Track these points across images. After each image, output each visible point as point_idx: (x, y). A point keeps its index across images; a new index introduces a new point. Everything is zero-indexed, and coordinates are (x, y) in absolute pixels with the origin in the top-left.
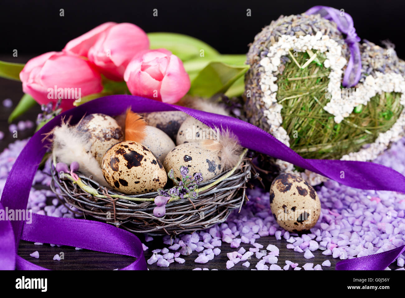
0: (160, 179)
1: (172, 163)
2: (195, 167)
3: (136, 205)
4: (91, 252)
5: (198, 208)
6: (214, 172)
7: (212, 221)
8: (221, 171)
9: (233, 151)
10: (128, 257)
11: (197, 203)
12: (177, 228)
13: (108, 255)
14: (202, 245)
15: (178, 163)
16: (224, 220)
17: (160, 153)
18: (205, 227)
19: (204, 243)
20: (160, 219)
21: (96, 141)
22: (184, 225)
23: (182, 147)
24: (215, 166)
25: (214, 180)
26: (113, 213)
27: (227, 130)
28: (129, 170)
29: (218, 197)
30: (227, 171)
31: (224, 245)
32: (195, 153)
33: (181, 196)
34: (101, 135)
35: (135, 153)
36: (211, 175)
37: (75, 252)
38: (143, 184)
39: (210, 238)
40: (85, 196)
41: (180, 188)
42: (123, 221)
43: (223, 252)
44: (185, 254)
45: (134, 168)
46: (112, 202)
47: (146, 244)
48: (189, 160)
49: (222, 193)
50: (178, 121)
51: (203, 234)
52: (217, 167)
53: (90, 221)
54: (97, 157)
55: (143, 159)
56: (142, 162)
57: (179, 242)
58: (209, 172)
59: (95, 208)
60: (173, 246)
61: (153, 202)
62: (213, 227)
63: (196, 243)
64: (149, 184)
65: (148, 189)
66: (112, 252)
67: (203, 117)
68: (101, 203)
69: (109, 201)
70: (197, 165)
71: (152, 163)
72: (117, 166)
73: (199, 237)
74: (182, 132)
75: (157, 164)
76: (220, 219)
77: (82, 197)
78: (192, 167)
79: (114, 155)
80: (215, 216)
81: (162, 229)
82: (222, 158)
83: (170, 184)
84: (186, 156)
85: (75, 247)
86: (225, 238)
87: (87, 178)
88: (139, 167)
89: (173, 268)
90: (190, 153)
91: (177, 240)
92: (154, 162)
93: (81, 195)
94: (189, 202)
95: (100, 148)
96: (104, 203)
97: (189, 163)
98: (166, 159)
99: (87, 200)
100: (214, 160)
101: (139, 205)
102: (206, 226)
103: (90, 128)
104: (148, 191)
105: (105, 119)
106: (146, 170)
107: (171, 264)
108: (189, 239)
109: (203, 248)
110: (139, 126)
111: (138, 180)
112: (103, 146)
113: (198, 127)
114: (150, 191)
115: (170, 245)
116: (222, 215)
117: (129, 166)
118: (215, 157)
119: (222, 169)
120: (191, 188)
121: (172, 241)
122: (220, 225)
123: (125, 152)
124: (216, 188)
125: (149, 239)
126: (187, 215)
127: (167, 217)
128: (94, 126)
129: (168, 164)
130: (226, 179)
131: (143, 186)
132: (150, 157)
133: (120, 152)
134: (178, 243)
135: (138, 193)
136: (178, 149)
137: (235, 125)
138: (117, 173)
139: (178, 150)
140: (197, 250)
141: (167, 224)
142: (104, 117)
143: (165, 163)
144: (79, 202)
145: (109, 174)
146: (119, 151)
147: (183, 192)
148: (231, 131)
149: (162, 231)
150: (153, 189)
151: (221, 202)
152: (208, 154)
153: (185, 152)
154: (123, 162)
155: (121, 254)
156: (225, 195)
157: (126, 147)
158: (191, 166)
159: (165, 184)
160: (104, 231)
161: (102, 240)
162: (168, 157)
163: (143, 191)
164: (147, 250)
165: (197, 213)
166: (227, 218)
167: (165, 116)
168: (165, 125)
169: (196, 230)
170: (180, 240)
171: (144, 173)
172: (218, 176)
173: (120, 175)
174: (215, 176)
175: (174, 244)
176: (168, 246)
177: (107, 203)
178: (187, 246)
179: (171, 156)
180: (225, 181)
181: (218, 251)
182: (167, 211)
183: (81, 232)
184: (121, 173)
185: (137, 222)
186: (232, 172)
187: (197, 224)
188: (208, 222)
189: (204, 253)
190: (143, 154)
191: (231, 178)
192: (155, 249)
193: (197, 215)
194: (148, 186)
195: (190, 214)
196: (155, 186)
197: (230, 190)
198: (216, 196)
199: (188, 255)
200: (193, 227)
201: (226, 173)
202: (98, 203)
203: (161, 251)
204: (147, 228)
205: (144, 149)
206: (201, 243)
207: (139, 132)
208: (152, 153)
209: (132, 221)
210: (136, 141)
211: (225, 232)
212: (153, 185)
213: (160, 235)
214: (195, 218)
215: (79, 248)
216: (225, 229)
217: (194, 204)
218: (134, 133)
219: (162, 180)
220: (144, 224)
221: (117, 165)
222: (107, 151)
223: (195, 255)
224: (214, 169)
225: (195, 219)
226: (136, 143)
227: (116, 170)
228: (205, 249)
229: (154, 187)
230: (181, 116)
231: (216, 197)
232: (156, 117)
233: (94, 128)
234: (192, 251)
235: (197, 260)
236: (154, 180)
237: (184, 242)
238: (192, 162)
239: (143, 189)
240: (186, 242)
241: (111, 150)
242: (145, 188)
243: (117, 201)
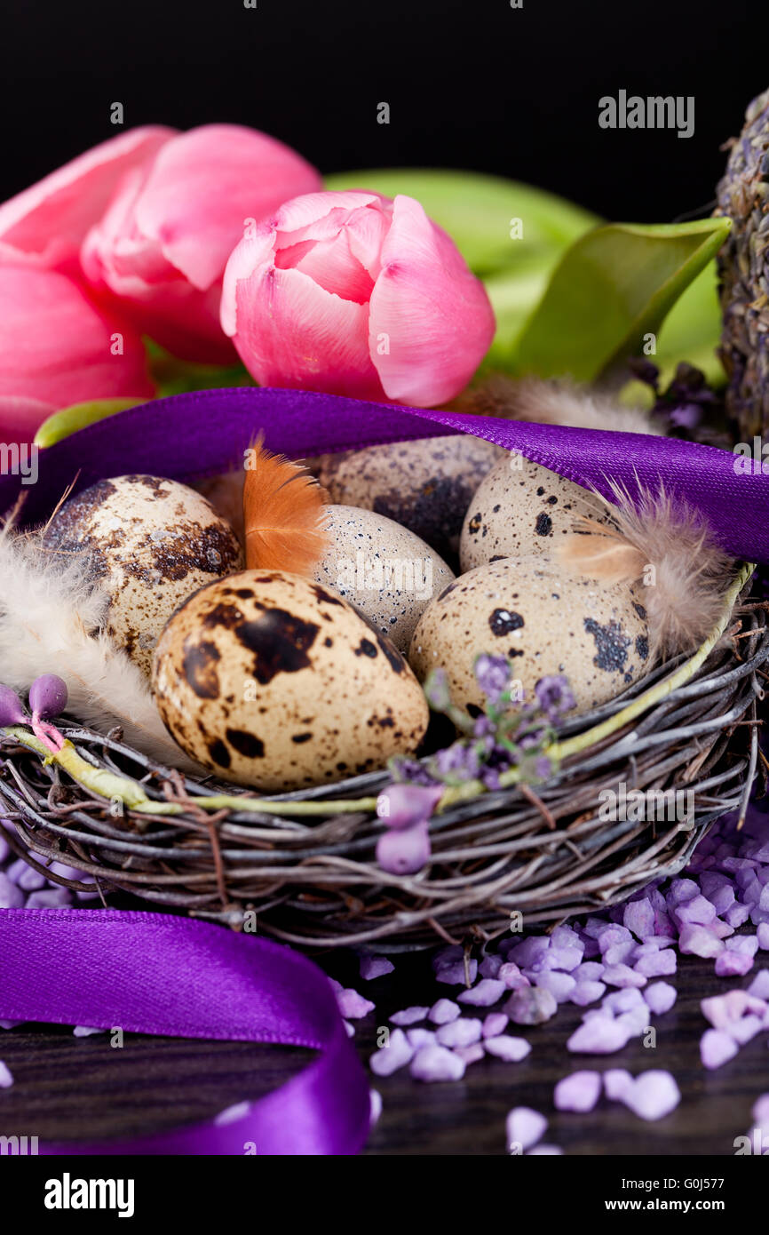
0: (395, 715)
1: (442, 645)
2: (537, 653)
3: (302, 833)
4: (139, 1041)
5: (563, 823)
6: (622, 671)
7: (632, 874)
8: (651, 661)
9: (693, 575)
10: (290, 1049)
11: (557, 802)
12: (486, 916)
13: (208, 1048)
14: (596, 976)
15: (467, 643)
16: (677, 865)
17: (390, 610)
18: (601, 899)
19: (606, 964)
20: (408, 884)
21: (126, 583)
22: (512, 899)
23: (479, 578)
24: (623, 645)
25: (624, 700)
26: (213, 871)
27: (662, 494)
28: (263, 690)
29: (647, 773)
30: (675, 660)
31: (690, 968)
32: (535, 595)
33: (490, 780)
34: (147, 559)
35: (282, 616)
36: (609, 681)
37: (75, 1046)
38: (328, 743)
39: (628, 943)
40: (96, 812)
41: (482, 746)
42: (257, 902)
43: (685, 999)
44: (528, 1020)
45: (282, 680)
46: (204, 829)
47: (366, 991)
48: (513, 629)
49: (664, 755)
50: (460, 477)
51: (597, 931)
52: (631, 649)
53: (125, 915)
54: (138, 650)
55: (320, 639)
56: (317, 651)
57: (498, 969)
58: (599, 670)
59: (140, 859)
60: (475, 990)
61: (372, 814)
62: (638, 897)
63: (570, 969)
64: (353, 741)
65: (351, 763)
66: (225, 1036)
67: (556, 450)
68: (162, 834)
69: (192, 826)
70: (549, 644)
71: (358, 652)
72: (212, 679)
73: (581, 944)
74: (478, 518)
75: (381, 656)
76: (661, 863)
77: (82, 816)
78: (528, 654)
79: (198, 635)
80: (643, 850)
81: (424, 923)
82: (651, 608)
83: (440, 732)
84: (497, 612)
85: (74, 1027)
86: (688, 938)
87: (99, 740)
88: (304, 674)
89: (479, 1080)
90: (516, 600)
91: (493, 963)
92: (366, 649)
93: (77, 810)
94: (523, 803)
95: (145, 611)
96: (172, 833)
97: (515, 638)
98: (417, 633)
99: (103, 827)
100: (617, 621)
101: (317, 833)
102: (606, 895)
103: (97, 534)
104: (353, 770)
105: (159, 494)
106: (334, 686)
107: (471, 1067)
108: (542, 953)
109: (601, 988)
110: (297, 510)
111: (303, 729)
112: (156, 602)
113: (541, 492)
114: (362, 769)
115: (462, 988)
116: (669, 844)
117: (263, 674)
118: (620, 607)
119: (652, 653)
120: (528, 743)
121: (470, 969)
122: (665, 885)
123: (243, 616)
124: (633, 736)
125: (378, 970)
126: (523, 858)
127: (439, 872)
128: (116, 524)
129: (428, 654)
130: (672, 695)
131: (329, 753)
132: (346, 629)
133: (221, 616)
134: (496, 977)
135: (310, 782)
136: (463, 587)
137: (693, 470)
138: (215, 707)
139: (464, 590)
140: (576, 999)
141: (438, 902)
142: (156, 485)
143: (417, 649)
144: (74, 839)
145: (184, 712)
146: (218, 614)
147: (497, 760)
148: (677, 495)
149: (422, 931)
150: (370, 762)
151: (664, 788)
152: (590, 597)
153: (491, 596)
154: (235, 657)
155: (263, 1042)
156: (672, 762)
157: (245, 594)
158: (521, 653)
159: (419, 736)
160: (184, 952)
161: (182, 987)
162: (426, 623)
163: (329, 774)
164: (369, 1013)
165: (562, 846)
166: (690, 853)
167: (404, 462)
168: (410, 499)
169: (567, 913)
170: (505, 960)
171: (327, 697)
172: (638, 684)
173: (227, 714)
174: (625, 686)
175: (479, 979)
176: (453, 992)
177: (184, 836)
178: (533, 984)
179: (438, 621)
180: (669, 700)
181: (665, 996)
182: (436, 848)
183: (92, 963)
184: (230, 706)
185: (314, 903)
186: (696, 664)
187: (568, 891)
188: (614, 877)
189: (607, 1010)
190: (316, 619)
191: (693, 690)
192: (404, 1009)
193: (563, 853)
194: (349, 747)
195: (533, 852)
196: (379, 746)
197: (696, 740)
198: (639, 765)
199: (541, 1024)
200: (553, 905)
201: (670, 670)
202: (148, 837)
203: (428, 1014)
204: (358, 924)
205: (322, 596)
206: (593, 968)
207: (297, 531)
208: (357, 612)
209: (295, 898)
210: (287, 570)
211: (687, 915)
212: (370, 744)
213: (419, 948)
214: (557, 867)
215: (91, 1027)
216: (686, 902)
217: (544, 808)
218: (279, 539)
219: (406, 719)
220: (346, 909)
221: (214, 673)
222: (170, 621)
223: (569, 1018)
224: (621, 657)
225: (558, 871)
226: (286, 575)
227: (208, 692)
228: (612, 989)
229: (373, 753)
230: (470, 459)
231: (636, 770)
232: (368, 470)
233: (114, 533)
234: (559, 1005)
235: (580, 1041)
236: (370, 723)
237: (521, 968)
238: (526, 633)
239: (330, 765)
240: (530, 969)
241: (184, 614)
242: (338, 759)
243: (225, 820)
